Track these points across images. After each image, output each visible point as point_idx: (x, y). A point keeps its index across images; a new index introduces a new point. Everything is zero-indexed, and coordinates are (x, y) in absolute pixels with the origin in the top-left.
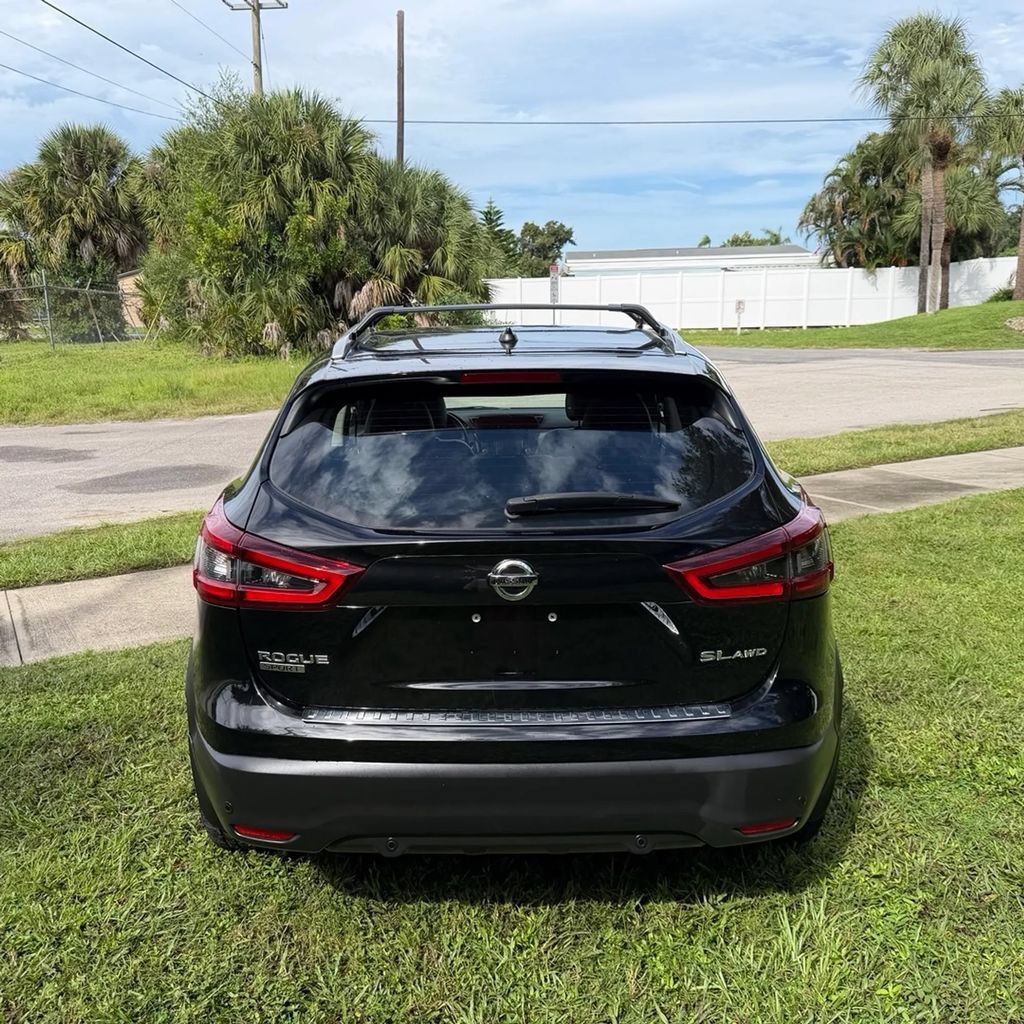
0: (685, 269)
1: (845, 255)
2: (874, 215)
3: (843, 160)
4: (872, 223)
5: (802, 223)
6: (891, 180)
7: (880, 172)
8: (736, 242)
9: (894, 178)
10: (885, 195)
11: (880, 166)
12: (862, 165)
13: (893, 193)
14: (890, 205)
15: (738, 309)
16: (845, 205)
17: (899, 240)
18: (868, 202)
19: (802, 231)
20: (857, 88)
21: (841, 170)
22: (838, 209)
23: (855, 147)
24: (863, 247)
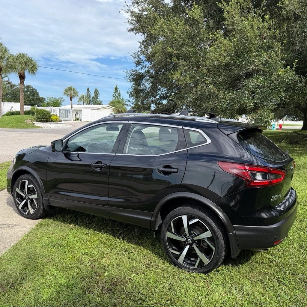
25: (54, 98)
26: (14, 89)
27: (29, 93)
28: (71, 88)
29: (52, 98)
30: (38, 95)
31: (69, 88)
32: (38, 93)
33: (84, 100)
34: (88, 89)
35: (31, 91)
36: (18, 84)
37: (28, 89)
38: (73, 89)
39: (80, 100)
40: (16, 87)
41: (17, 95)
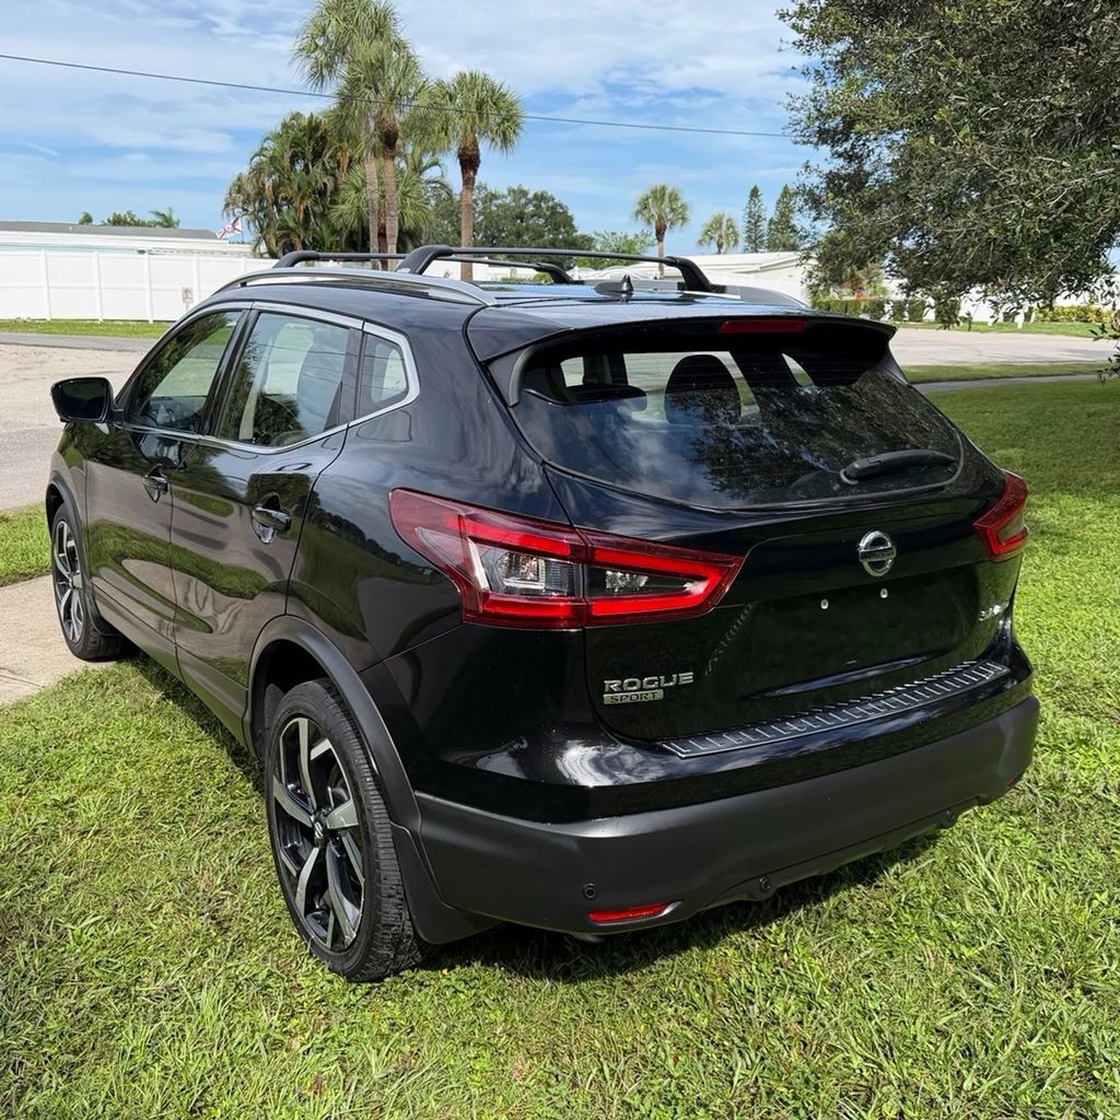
0: (99, 248)
1: (280, 244)
2: (308, 202)
3: (268, 139)
4: (306, 210)
5: (227, 205)
6: (321, 165)
7: (309, 156)
8: (118, 222)
9: (324, 164)
10: (317, 182)
11: (309, 149)
12: (291, 147)
13: (325, 180)
14: (322, 193)
15: (184, 298)
16: (276, 188)
17: (334, 232)
18: (300, 189)
19: (228, 215)
20: (294, 59)
21: (266, 149)
22: (268, 192)
23: (280, 127)
24: (299, 237)
25: (619, 234)
26: (494, 208)
27: (542, 221)
28: (663, 189)
29: (614, 234)
30: (572, 227)
31: (654, 192)
32: (571, 218)
33: (721, 236)
34: (755, 193)
35: (548, 213)
36: (506, 192)
37: (538, 207)
38: (671, 195)
39: (707, 238)
40: (500, 202)
41: (503, 231)
